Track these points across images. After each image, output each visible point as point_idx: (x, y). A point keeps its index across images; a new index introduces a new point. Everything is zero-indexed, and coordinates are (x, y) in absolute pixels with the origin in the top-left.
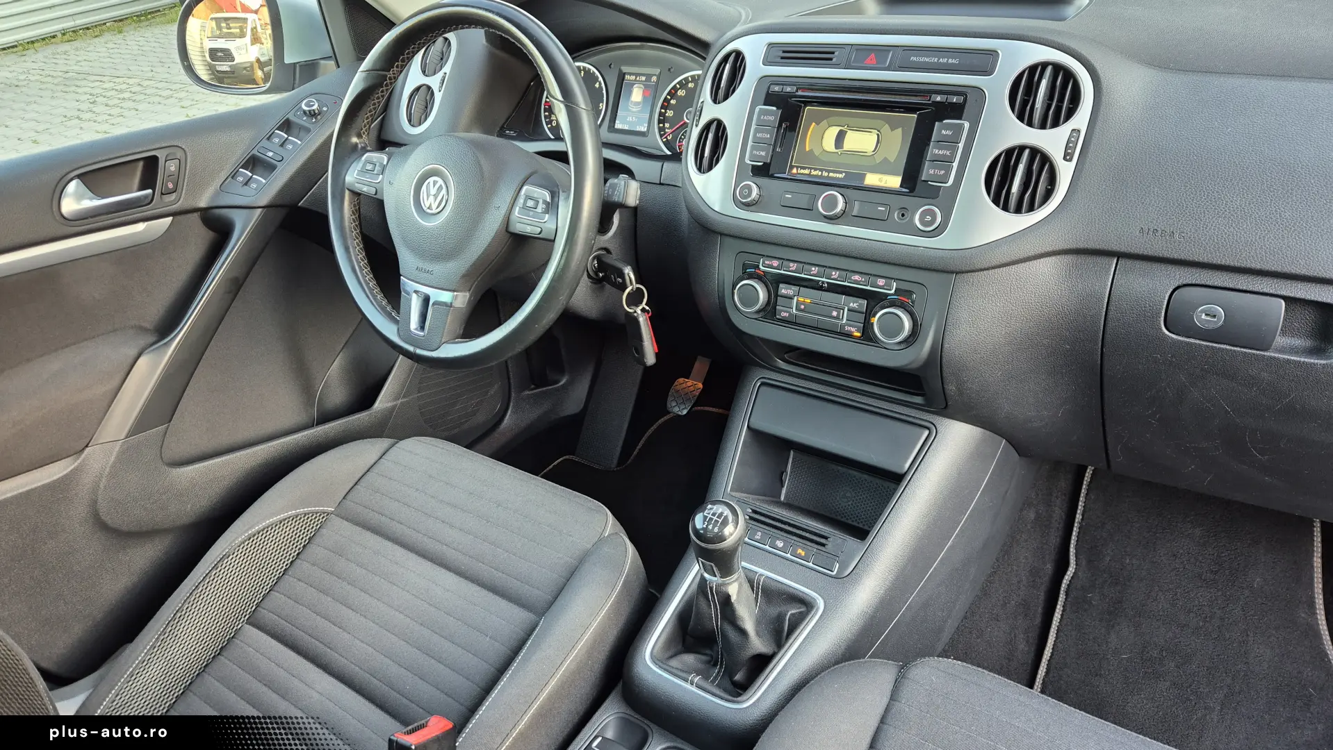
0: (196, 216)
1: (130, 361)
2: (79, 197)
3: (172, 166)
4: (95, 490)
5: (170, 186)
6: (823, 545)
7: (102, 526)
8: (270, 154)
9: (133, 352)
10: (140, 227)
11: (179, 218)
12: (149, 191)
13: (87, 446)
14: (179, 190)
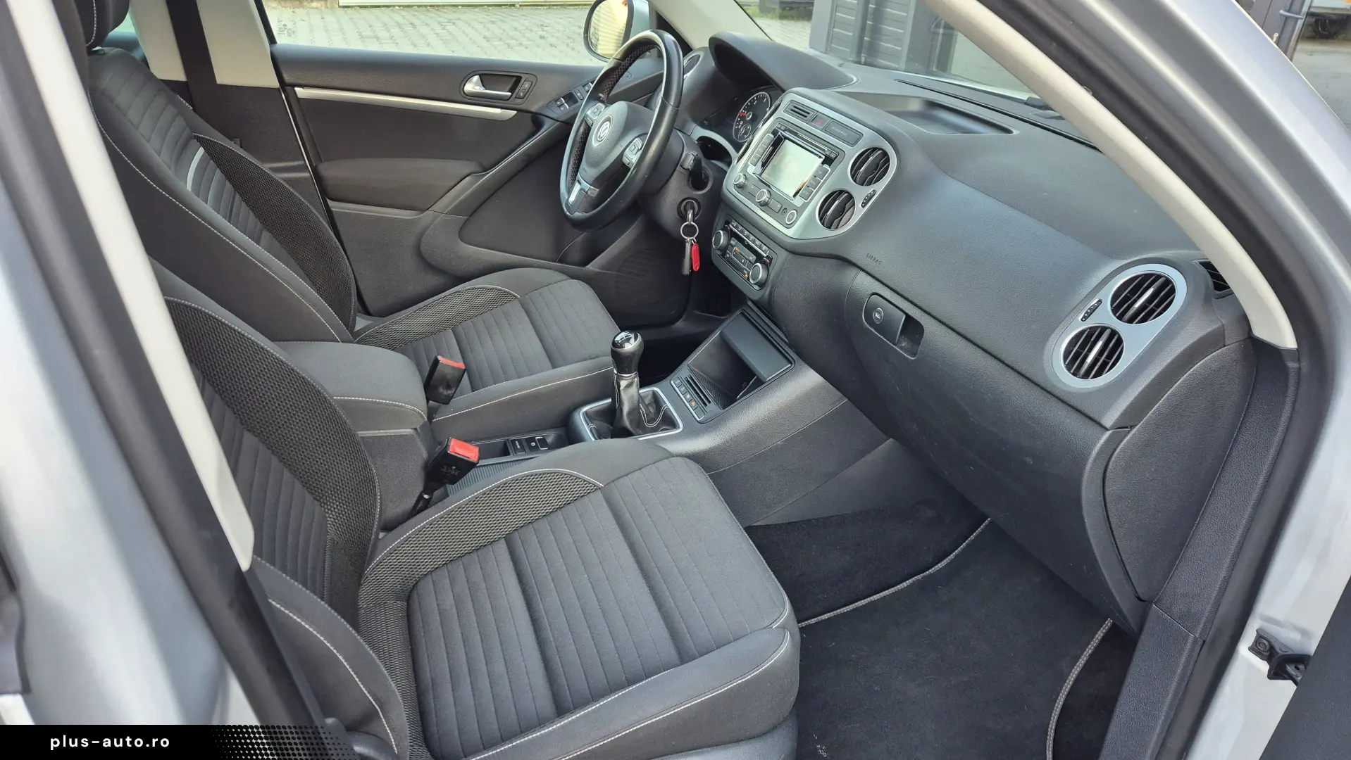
0: (530, 115)
1: (462, 176)
2: (476, 84)
3: (527, 85)
4: (425, 230)
5: (522, 94)
6: (706, 405)
7: (419, 254)
8: (579, 94)
9: (467, 171)
10: (497, 111)
11: (519, 113)
12: (510, 94)
13: (428, 209)
14: (525, 99)
